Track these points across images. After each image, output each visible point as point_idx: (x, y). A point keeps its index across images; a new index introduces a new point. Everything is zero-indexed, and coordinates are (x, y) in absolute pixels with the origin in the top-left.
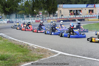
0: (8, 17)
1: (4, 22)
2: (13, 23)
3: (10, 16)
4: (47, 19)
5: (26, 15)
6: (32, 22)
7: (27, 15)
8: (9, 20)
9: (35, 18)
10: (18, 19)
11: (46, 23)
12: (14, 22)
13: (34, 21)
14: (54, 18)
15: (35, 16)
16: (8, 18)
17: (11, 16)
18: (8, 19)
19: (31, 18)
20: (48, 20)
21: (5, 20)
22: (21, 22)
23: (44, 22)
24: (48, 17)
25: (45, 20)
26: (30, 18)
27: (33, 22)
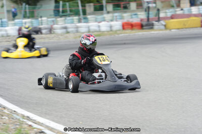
0: (26, 12)
1: (6, 31)
2: (41, 33)
3: (34, 8)
4: (169, 15)
5: (92, 4)
6: (108, 29)
7: (98, 1)
8: (31, 23)
9: (125, 15)
10: (63, 18)
11: (161, 30)
12: (44, 31)
13: (117, 25)
14: (195, 10)
15: (125, 8)
16: (25, 17)
17: (38, 6)
18: (29, 18)
19: (110, 15)
20: (172, 17)
21: (15, 24)
22: (69, 30)
23: (155, 27)
24: (173, 7)
25: (159, 20)
26: (108, 12)
27: (114, 28)
